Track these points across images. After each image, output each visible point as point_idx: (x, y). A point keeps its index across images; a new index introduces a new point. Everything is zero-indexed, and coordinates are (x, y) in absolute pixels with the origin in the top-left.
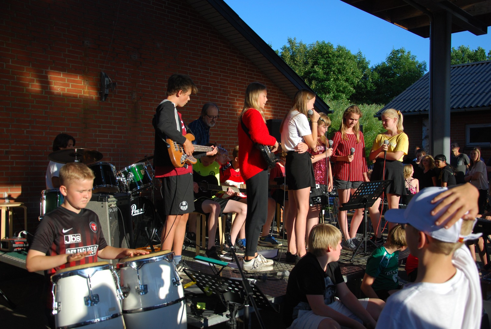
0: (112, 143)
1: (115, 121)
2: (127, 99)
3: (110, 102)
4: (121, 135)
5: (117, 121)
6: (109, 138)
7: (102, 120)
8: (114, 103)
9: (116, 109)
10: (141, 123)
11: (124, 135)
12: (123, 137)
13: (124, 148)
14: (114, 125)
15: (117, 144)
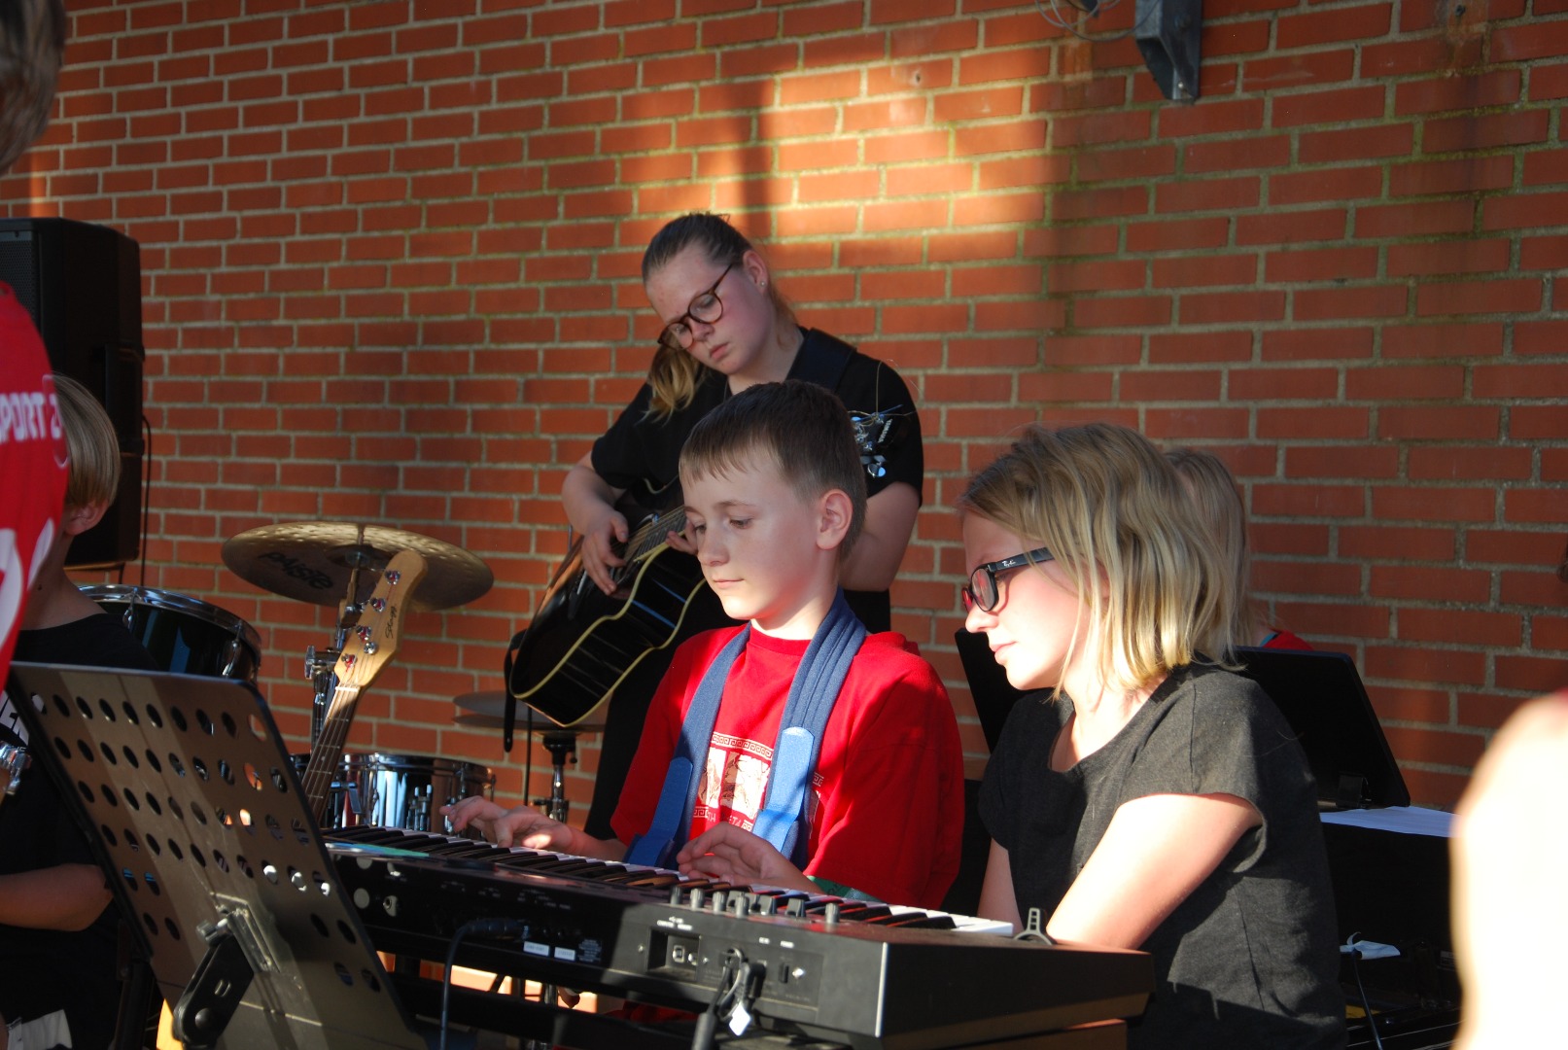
0: (1253, 439)
1: (1276, 248)
2: (1394, 36)
3: (1247, 96)
4: (1328, 364)
5: (1295, 247)
6: (1224, 402)
7: (1174, 254)
8: (1282, 93)
9: (1295, 145)
10: (1527, 233)
11: (1356, 363)
12: (1342, 379)
13: (1349, 482)
14: (1273, 287)
15: (1294, 444)
